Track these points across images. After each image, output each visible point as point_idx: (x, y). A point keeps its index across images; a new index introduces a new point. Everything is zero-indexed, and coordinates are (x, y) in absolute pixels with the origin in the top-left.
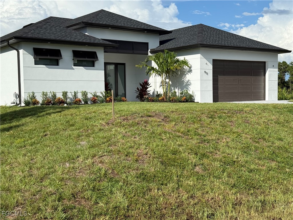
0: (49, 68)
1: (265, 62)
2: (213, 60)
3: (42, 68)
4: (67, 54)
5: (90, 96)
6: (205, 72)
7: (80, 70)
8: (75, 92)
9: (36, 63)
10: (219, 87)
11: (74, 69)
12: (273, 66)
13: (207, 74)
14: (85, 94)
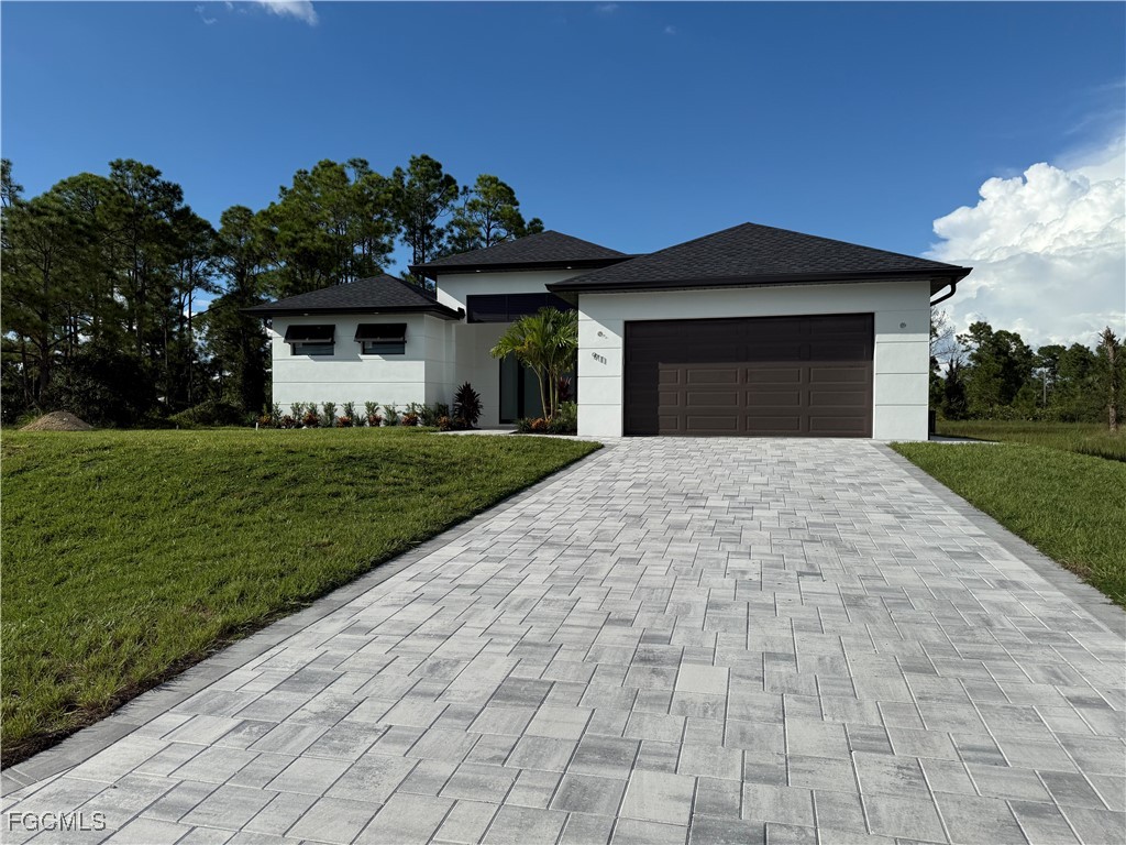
1: (871, 316)
2: (626, 322)
4: (346, 332)
6: (595, 356)
8: (368, 405)
11: (361, 360)
12: (903, 325)
13: (603, 360)
14: (373, 408)
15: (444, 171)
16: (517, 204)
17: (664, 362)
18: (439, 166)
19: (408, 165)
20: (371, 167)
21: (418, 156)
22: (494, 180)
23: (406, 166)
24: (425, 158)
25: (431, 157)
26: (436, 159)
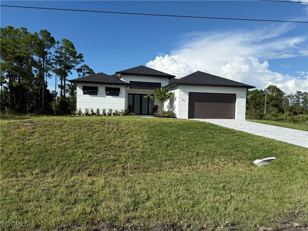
0: (91, 96)
1: (235, 94)
2: (189, 92)
3: (88, 96)
4: (102, 89)
5: (114, 111)
7: (110, 98)
9: (84, 94)
10: (195, 109)
11: (106, 97)
12: (242, 97)
13: (184, 101)
14: (111, 110)
15: (51, 36)
16: (75, 48)
17: (196, 102)
18: (50, 34)
19: (40, 32)
20: (28, 31)
21: (43, 30)
22: (68, 41)
23: (39, 32)
24: (46, 31)
25: (47, 30)
26: (49, 32)
